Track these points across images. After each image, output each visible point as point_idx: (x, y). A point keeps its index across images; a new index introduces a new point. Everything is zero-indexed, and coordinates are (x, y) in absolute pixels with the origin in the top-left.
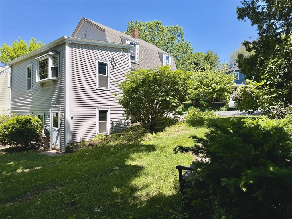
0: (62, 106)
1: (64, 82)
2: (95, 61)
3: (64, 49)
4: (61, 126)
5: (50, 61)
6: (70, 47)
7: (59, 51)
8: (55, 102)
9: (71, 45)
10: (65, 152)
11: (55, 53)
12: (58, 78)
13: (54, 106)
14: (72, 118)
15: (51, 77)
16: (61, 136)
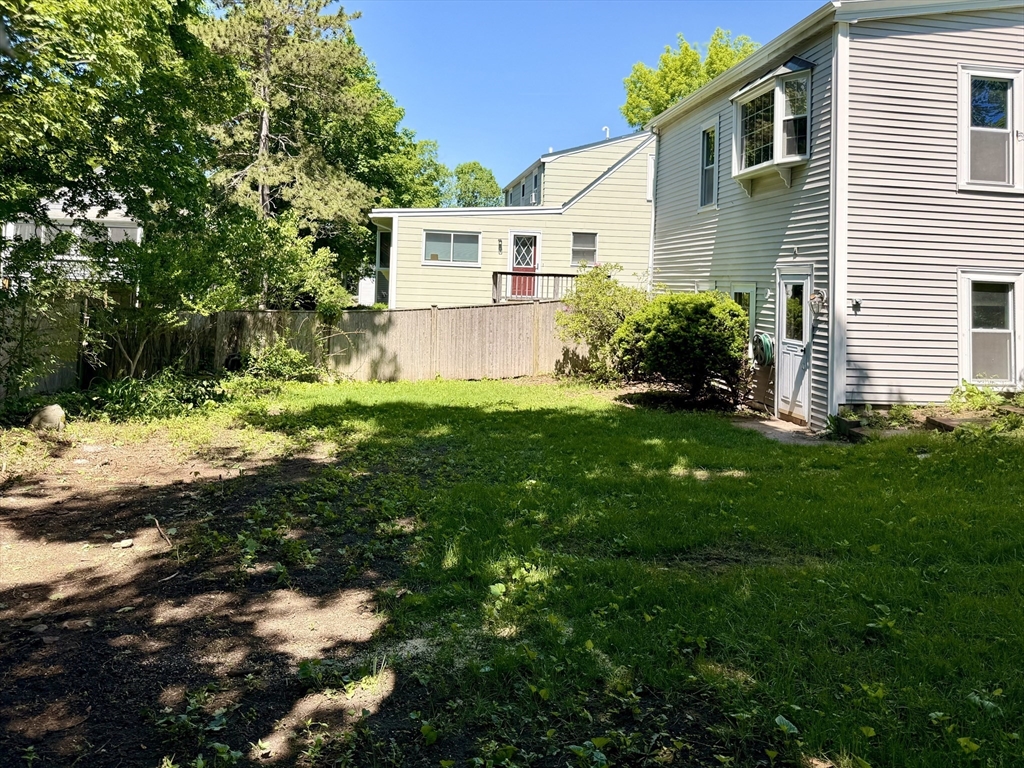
0: (818, 262)
1: (826, 172)
2: (954, 76)
3: (831, 50)
4: (814, 336)
5: (781, 100)
7: (811, 60)
8: (795, 247)
9: (855, 30)
10: (828, 437)
11: (796, 67)
12: (808, 156)
13: (791, 259)
14: (857, 307)
15: (781, 154)
16: (815, 374)
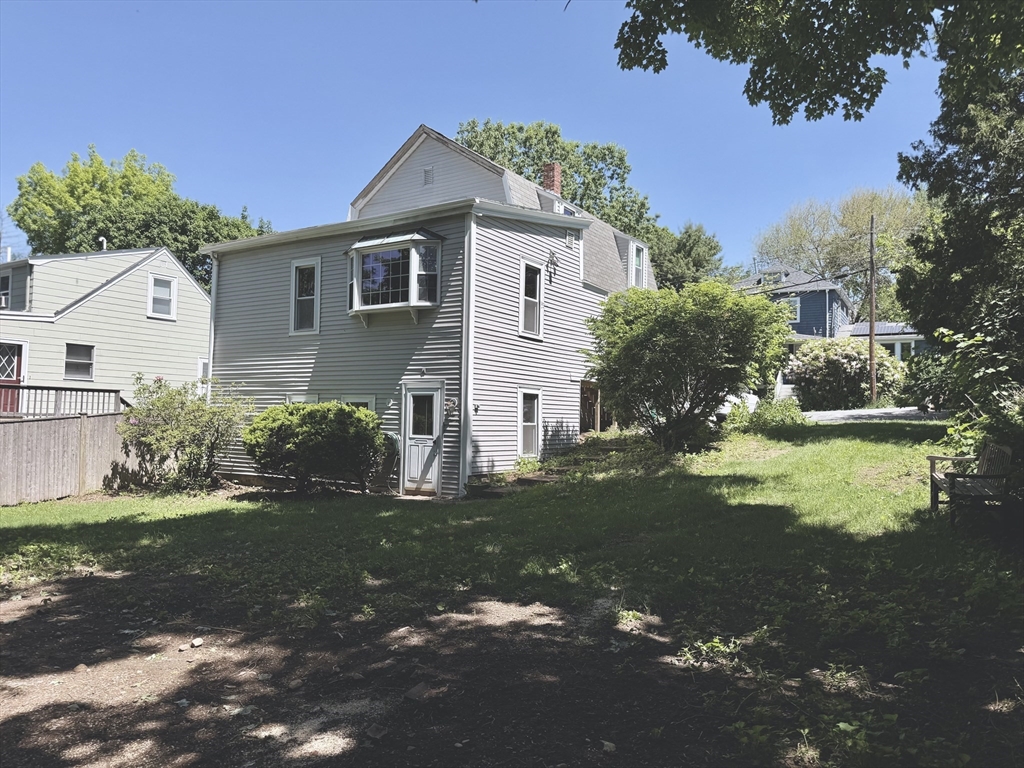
0: (447, 379)
1: (460, 314)
2: (518, 262)
3: (464, 230)
4: (445, 431)
5: (415, 259)
6: (478, 224)
7: (441, 234)
8: (424, 368)
9: (479, 221)
11: (429, 237)
12: (438, 304)
13: (419, 377)
14: (476, 410)
15: (414, 300)
16: (445, 457)
